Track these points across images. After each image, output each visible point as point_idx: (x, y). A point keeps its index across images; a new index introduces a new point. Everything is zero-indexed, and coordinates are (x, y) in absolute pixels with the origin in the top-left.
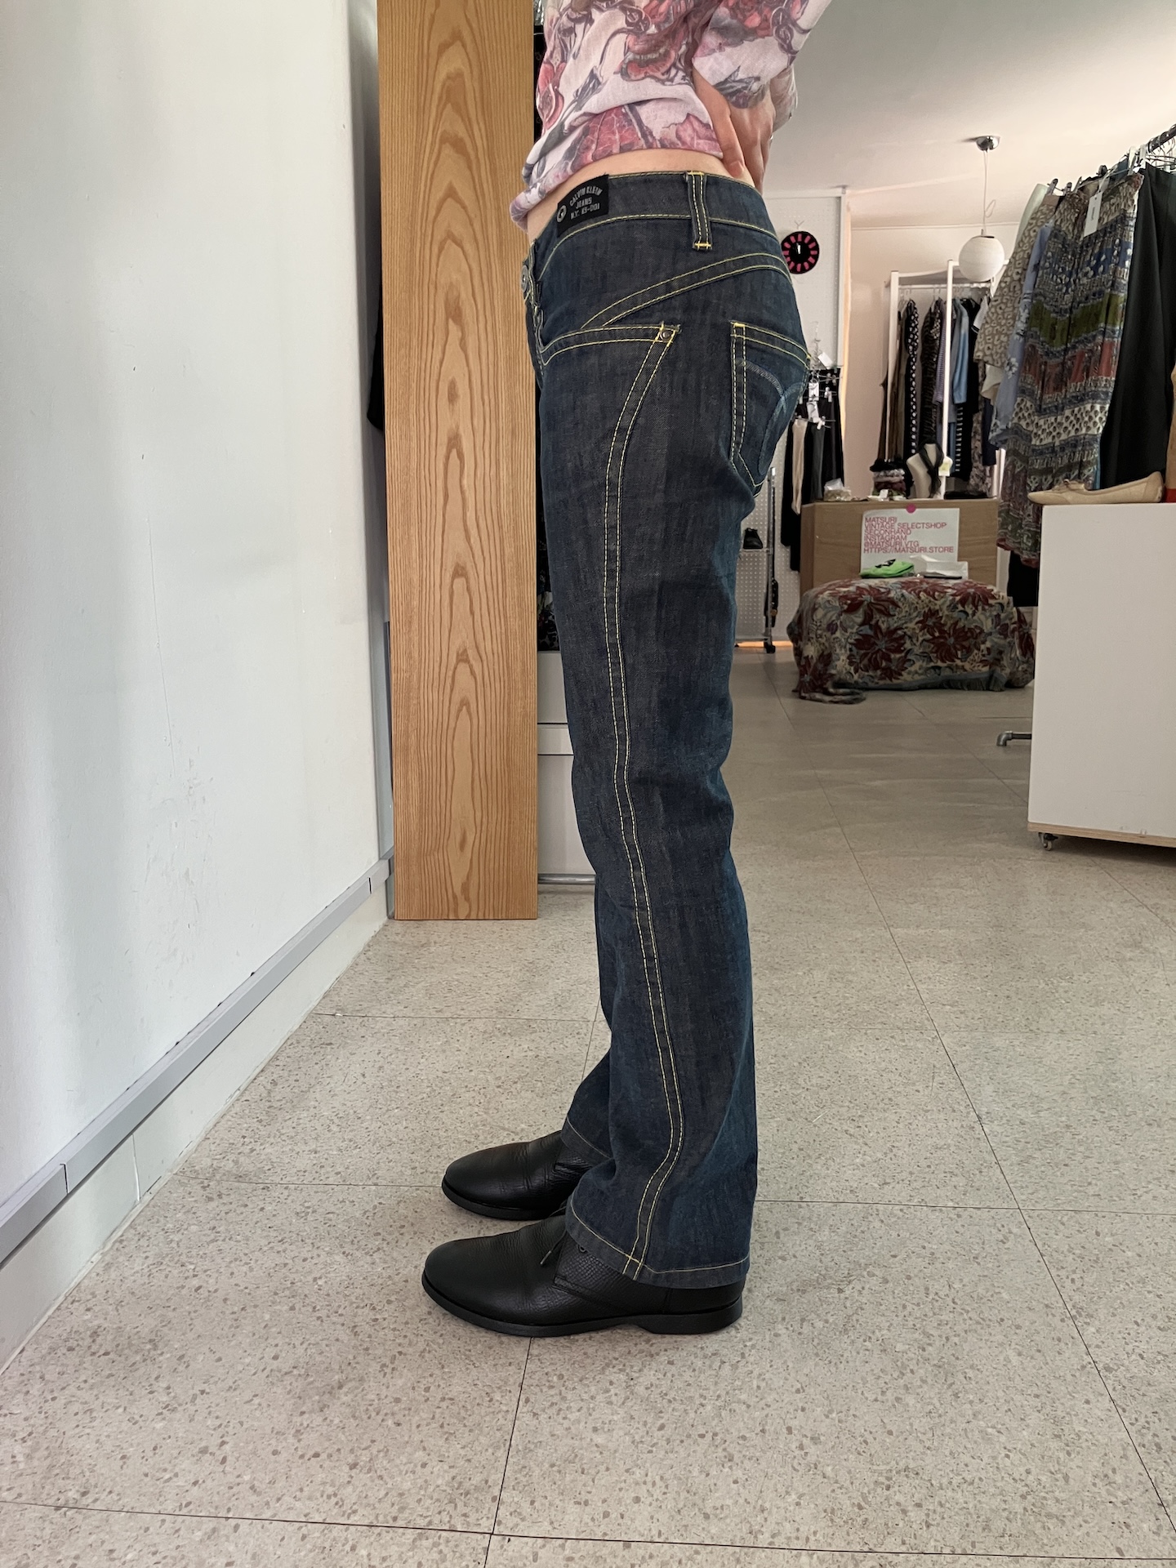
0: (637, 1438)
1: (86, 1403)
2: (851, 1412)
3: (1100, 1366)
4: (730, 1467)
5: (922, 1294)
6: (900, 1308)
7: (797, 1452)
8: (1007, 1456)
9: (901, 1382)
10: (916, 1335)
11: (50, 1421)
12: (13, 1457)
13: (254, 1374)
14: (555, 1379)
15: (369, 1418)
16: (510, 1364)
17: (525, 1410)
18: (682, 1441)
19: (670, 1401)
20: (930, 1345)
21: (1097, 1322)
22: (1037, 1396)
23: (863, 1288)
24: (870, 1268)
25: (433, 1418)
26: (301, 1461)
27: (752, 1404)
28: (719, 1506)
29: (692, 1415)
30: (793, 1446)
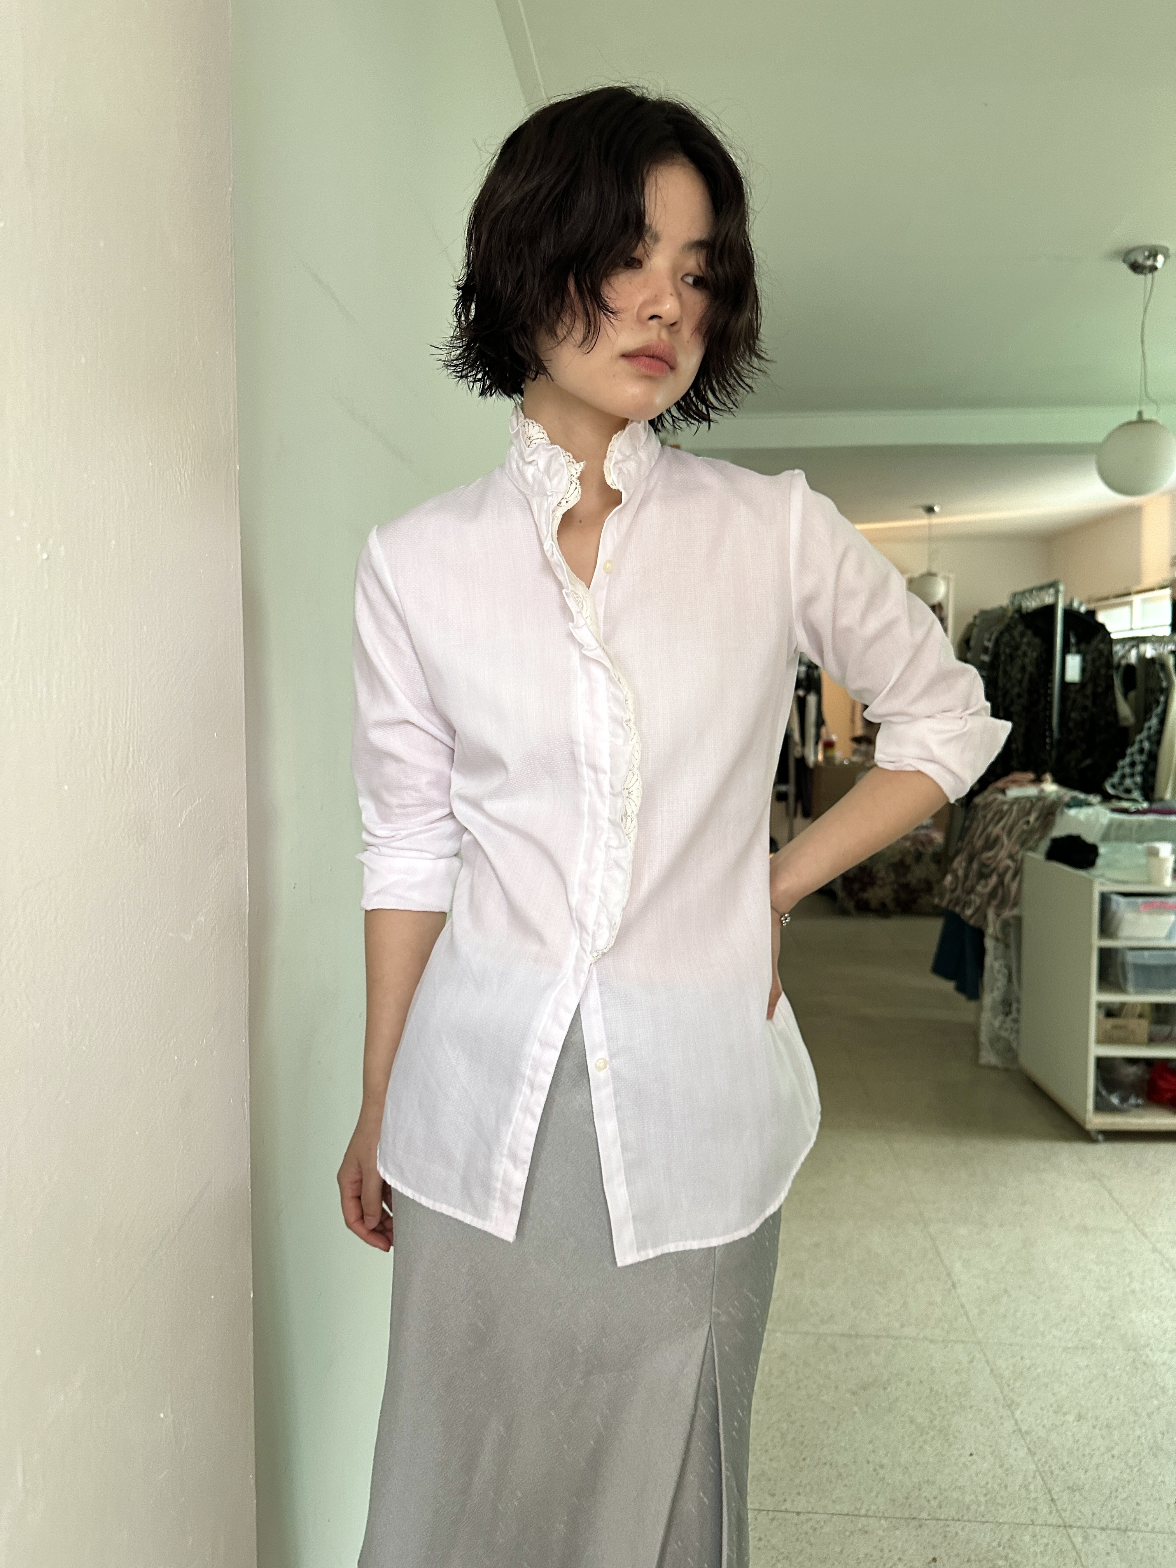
3: (1023, 1431)
7: (874, 1473)
23: (897, 1388)
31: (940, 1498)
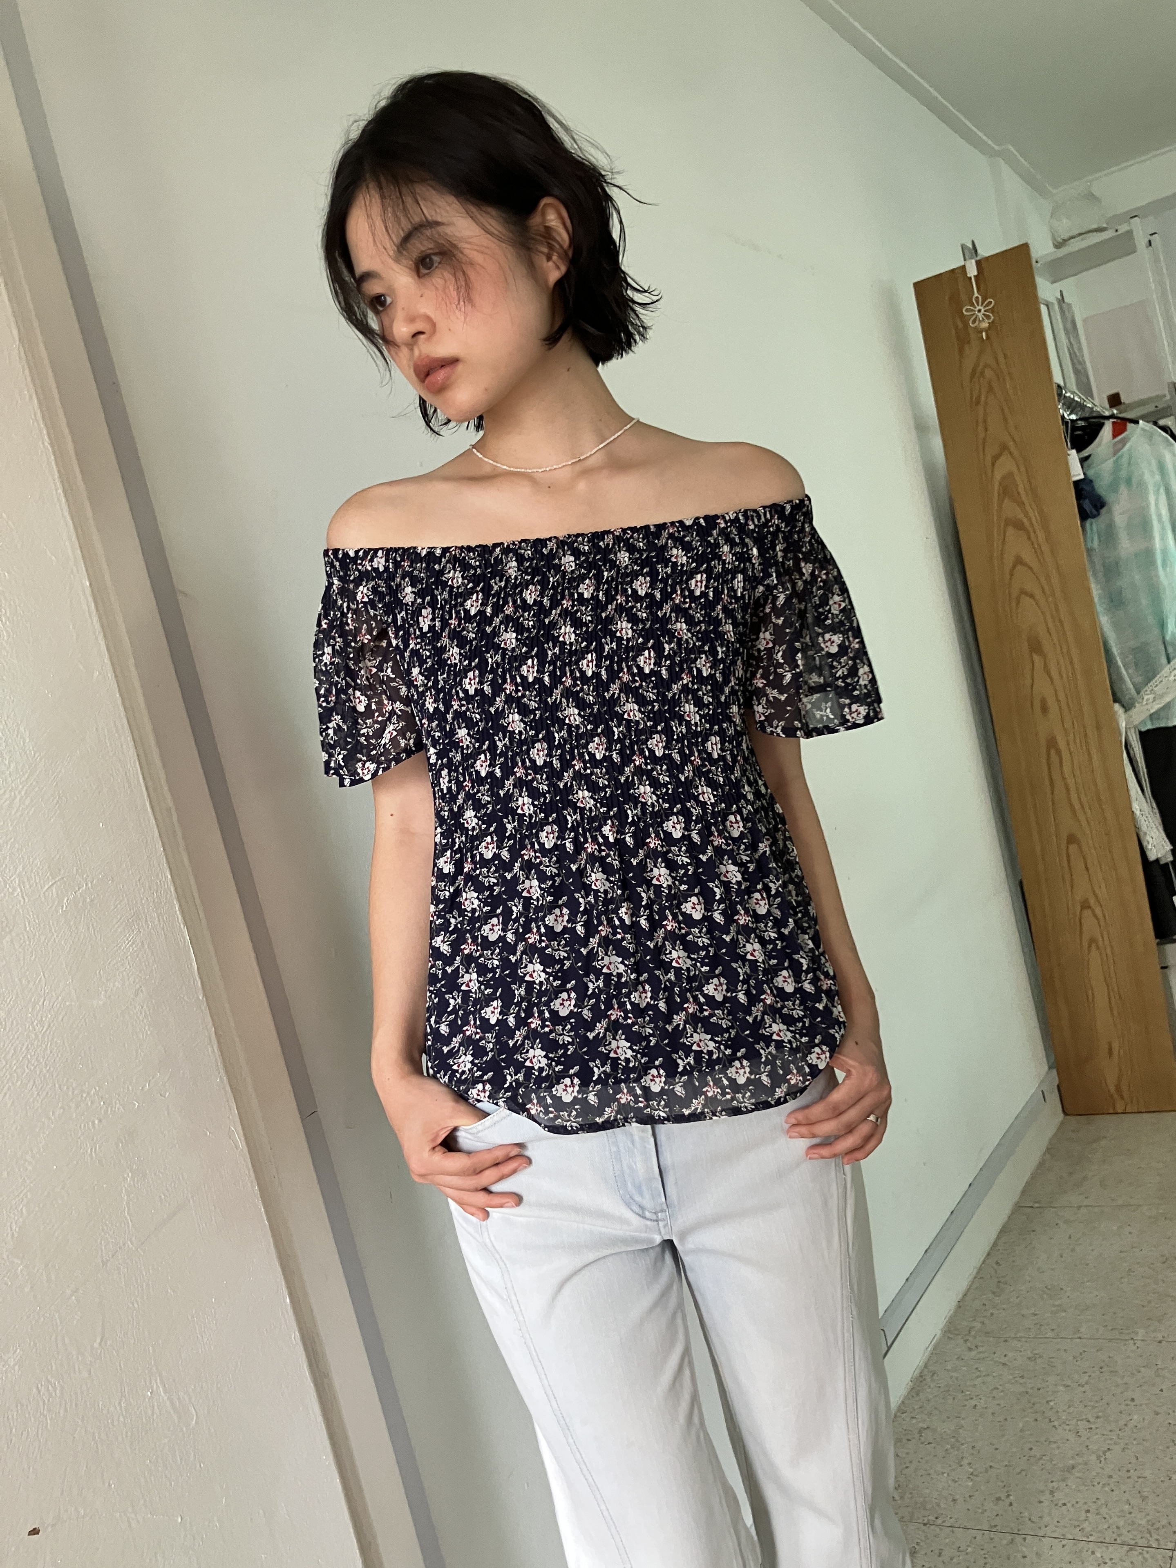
15: (1094, 1486)
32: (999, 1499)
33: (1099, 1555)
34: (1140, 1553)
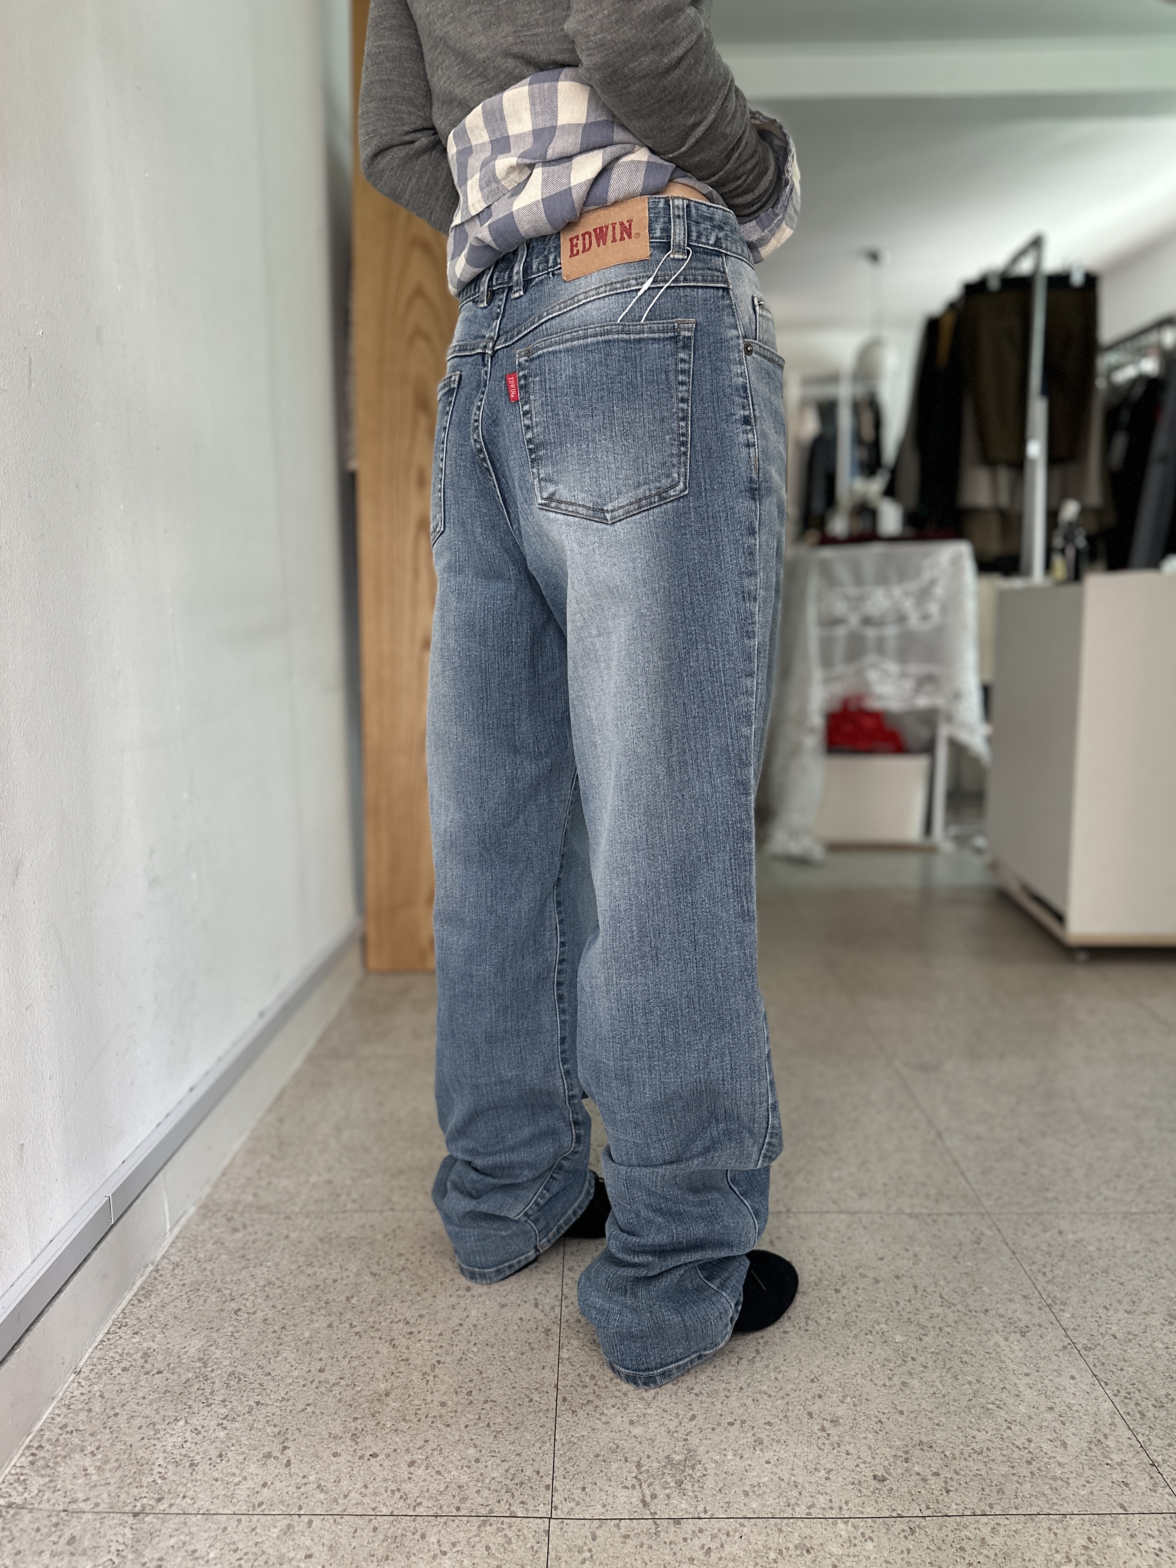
0: (672, 1428)
1: (147, 1417)
2: (864, 1396)
3: (1079, 1347)
4: (761, 1450)
5: (912, 1291)
6: (894, 1304)
7: (820, 1434)
8: (1009, 1428)
9: (905, 1369)
10: (912, 1328)
11: (115, 1435)
12: (85, 1470)
13: (304, 1386)
14: (587, 1379)
15: (419, 1421)
16: (543, 1368)
17: (563, 1408)
18: (713, 1429)
19: (696, 1395)
20: (925, 1335)
21: (1070, 1309)
22: (1027, 1375)
23: (858, 1288)
24: (861, 1270)
25: (479, 1418)
26: (361, 1462)
27: (772, 1394)
28: (755, 1483)
29: (719, 1406)
30: (816, 1428)
31: (946, 1473)
32: (268, 1455)
33: (433, 1539)
34: (499, 1530)
